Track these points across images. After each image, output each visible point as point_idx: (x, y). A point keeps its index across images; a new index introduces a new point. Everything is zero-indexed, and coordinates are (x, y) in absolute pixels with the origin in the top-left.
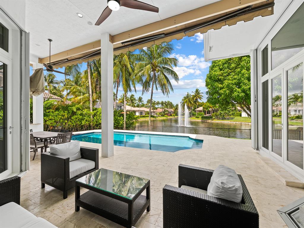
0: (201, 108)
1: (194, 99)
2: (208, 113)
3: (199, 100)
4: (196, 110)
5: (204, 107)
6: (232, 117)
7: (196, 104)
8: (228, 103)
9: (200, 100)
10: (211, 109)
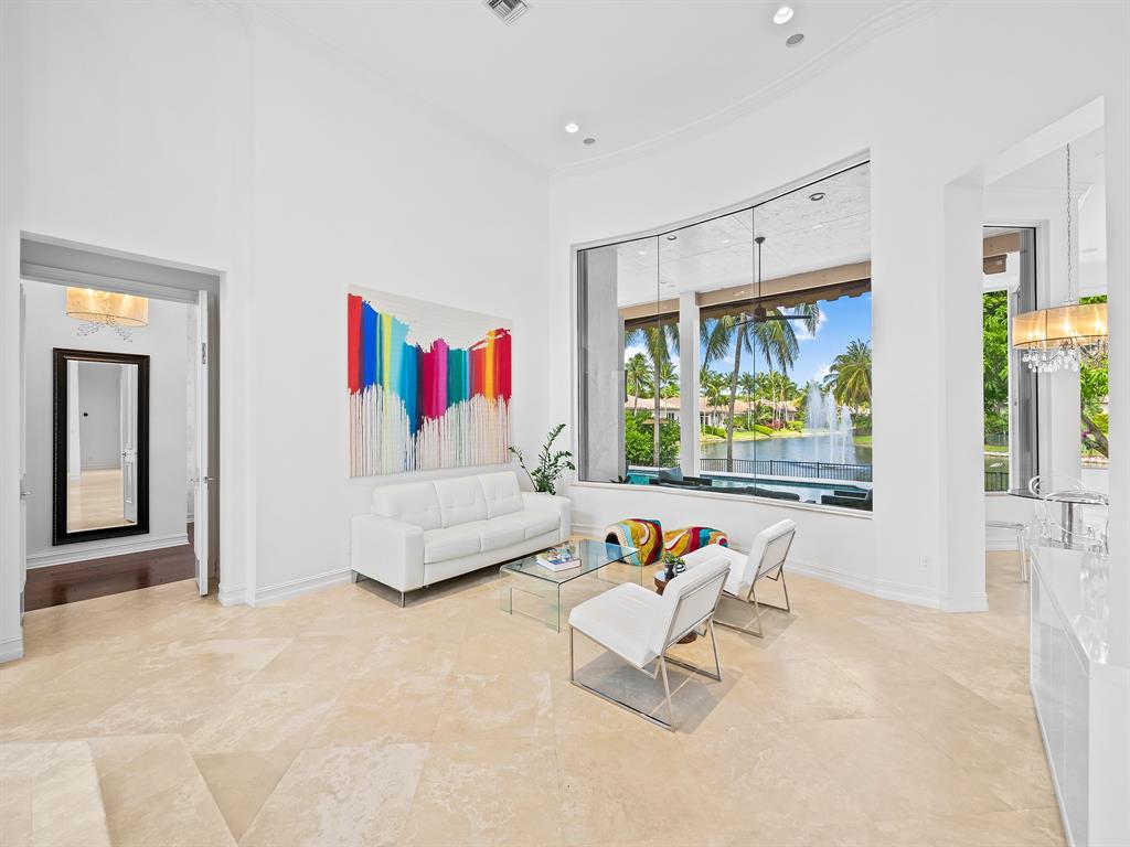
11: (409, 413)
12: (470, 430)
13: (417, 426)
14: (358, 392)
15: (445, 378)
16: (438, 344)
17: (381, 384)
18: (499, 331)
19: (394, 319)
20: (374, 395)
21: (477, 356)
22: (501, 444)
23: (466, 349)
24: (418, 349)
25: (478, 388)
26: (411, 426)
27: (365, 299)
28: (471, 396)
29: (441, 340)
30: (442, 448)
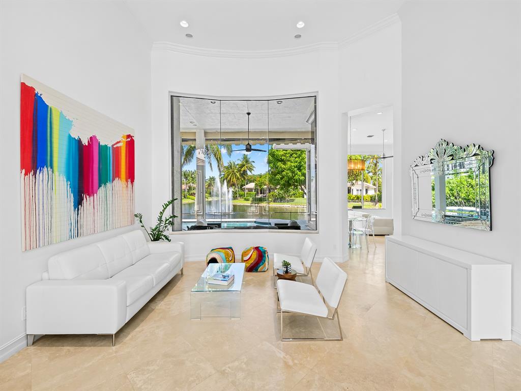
0: (252, 185)
1: (240, 170)
2: (261, 193)
3: (249, 173)
4: (244, 188)
5: (256, 184)
6: (293, 198)
7: (244, 179)
8: (290, 185)
9: (251, 172)
10: (265, 187)
11: (73, 192)
12: (112, 203)
13: (79, 202)
14: (32, 173)
15: (97, 166)
16: (92, 139)
17: (52, 168)
18: (129, 136)
19: (61, 113)
20: (46, 177)
21: (117, 151)
22: (129, 213)
23: (110, 145)
24: (79, 141)
25: (117, 174)
26: (74, 202)
27: (38, 90)
28: (113, 180)
29: (95, 137)
30: (96, 218)
